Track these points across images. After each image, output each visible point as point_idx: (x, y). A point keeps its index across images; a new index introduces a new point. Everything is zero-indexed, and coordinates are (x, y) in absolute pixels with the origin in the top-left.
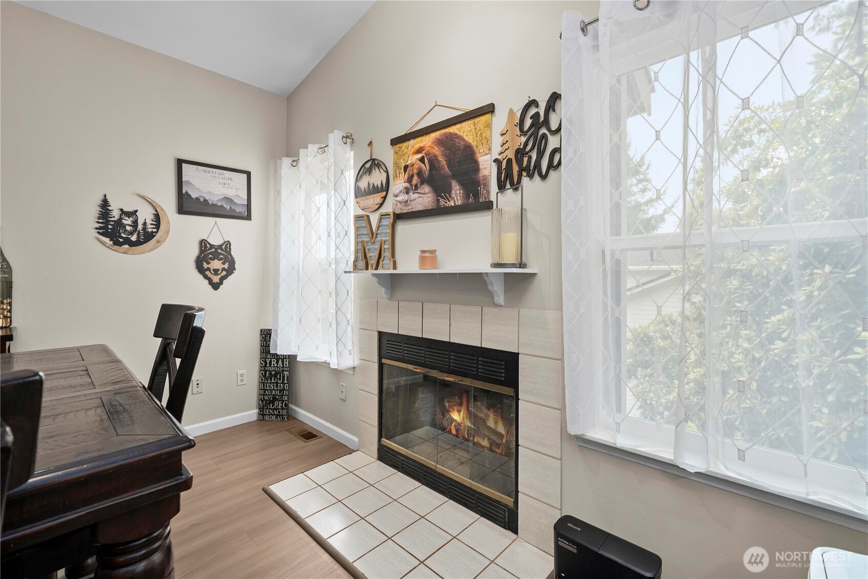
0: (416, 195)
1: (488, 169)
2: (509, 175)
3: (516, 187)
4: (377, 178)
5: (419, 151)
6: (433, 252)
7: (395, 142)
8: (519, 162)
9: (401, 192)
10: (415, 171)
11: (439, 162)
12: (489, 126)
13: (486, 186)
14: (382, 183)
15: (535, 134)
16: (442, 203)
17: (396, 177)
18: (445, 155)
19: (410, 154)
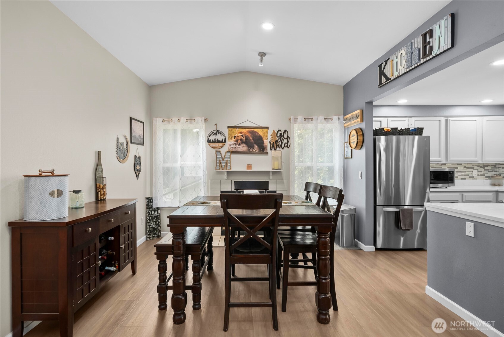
0: (239, 146)
1: (267, 142)
2: (273, 146)
3: (275, 150)
4: (219, 137)
5: (241, 133)
6: (250, 165)
7: (229, 127)
8: (276, 144)
9: (232, 144)
10: (239, 139)
11: (250, 138)
12: (267, 132)
13: (266, 148)
14: (222, 140)
15: (281, 138)
16: (251, 150)
17: (229, 139)
18: (252, 136)
19: (237, 133)
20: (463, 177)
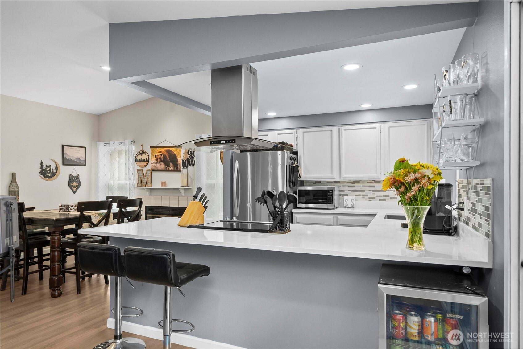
0: (159, 165)
1: (180, 161)
2: (185, 164)
3: (187, 167)
4: (145, 157)
5: (160, 152)
6: (165, 182)
7: (151, 147)
8: (188, 162)
9: (154, 163)
10: (159, 158)
11: (166, 157)
12: (180, 151)
13: (180, 166)
14: (146, 159)
15: (191, 156)
16: (167, 168)
17: (152, 158)
18: (168, 155)
19: (157, 152)
20: (382, 198)
